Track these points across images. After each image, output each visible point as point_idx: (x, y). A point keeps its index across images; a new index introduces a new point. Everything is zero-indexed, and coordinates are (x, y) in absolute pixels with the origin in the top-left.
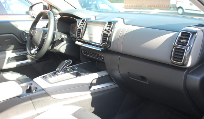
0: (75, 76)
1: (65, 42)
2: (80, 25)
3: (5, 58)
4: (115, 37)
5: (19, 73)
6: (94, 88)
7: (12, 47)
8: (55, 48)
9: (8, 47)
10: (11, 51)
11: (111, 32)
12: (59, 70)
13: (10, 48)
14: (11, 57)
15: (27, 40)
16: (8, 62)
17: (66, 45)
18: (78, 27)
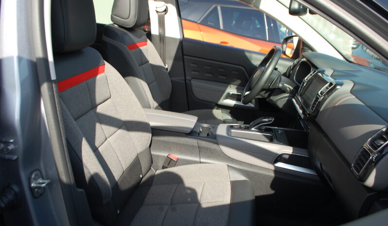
0: (267, 140)
1: (287, 95)
3: (224, 92)
6: (280, 165)
7: (239, 82)
8: (272, 98)
9: (234, 81)
10: (236, 86)
11: (323, 97)
13: (235, 83)
14: (231, 93)
16: (227, 97)
17: (287, 99)
18: (306, 79)
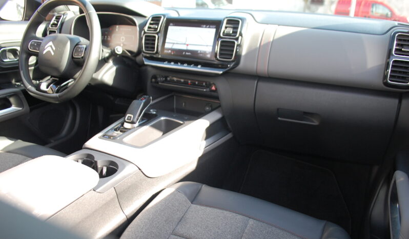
1: (111, 63)
2: (149, 28)
4: (250, 47)
5: (5, 138)
8: (94, 75)
11: (240, 38)
12: (134, 118)
15: (18, 64)
17: (114, 68)
18: (146, 30)
